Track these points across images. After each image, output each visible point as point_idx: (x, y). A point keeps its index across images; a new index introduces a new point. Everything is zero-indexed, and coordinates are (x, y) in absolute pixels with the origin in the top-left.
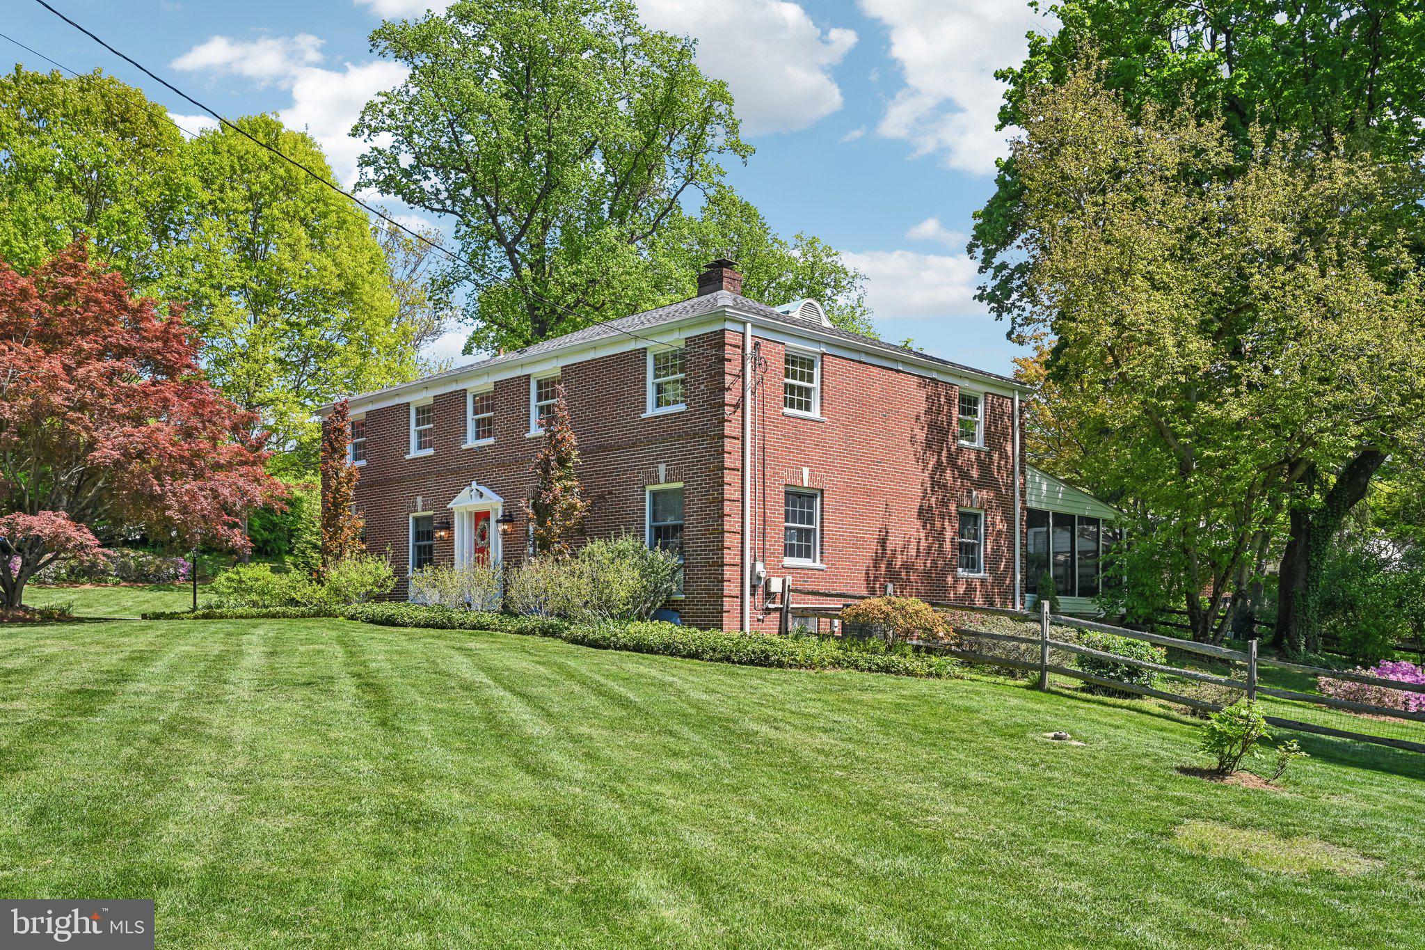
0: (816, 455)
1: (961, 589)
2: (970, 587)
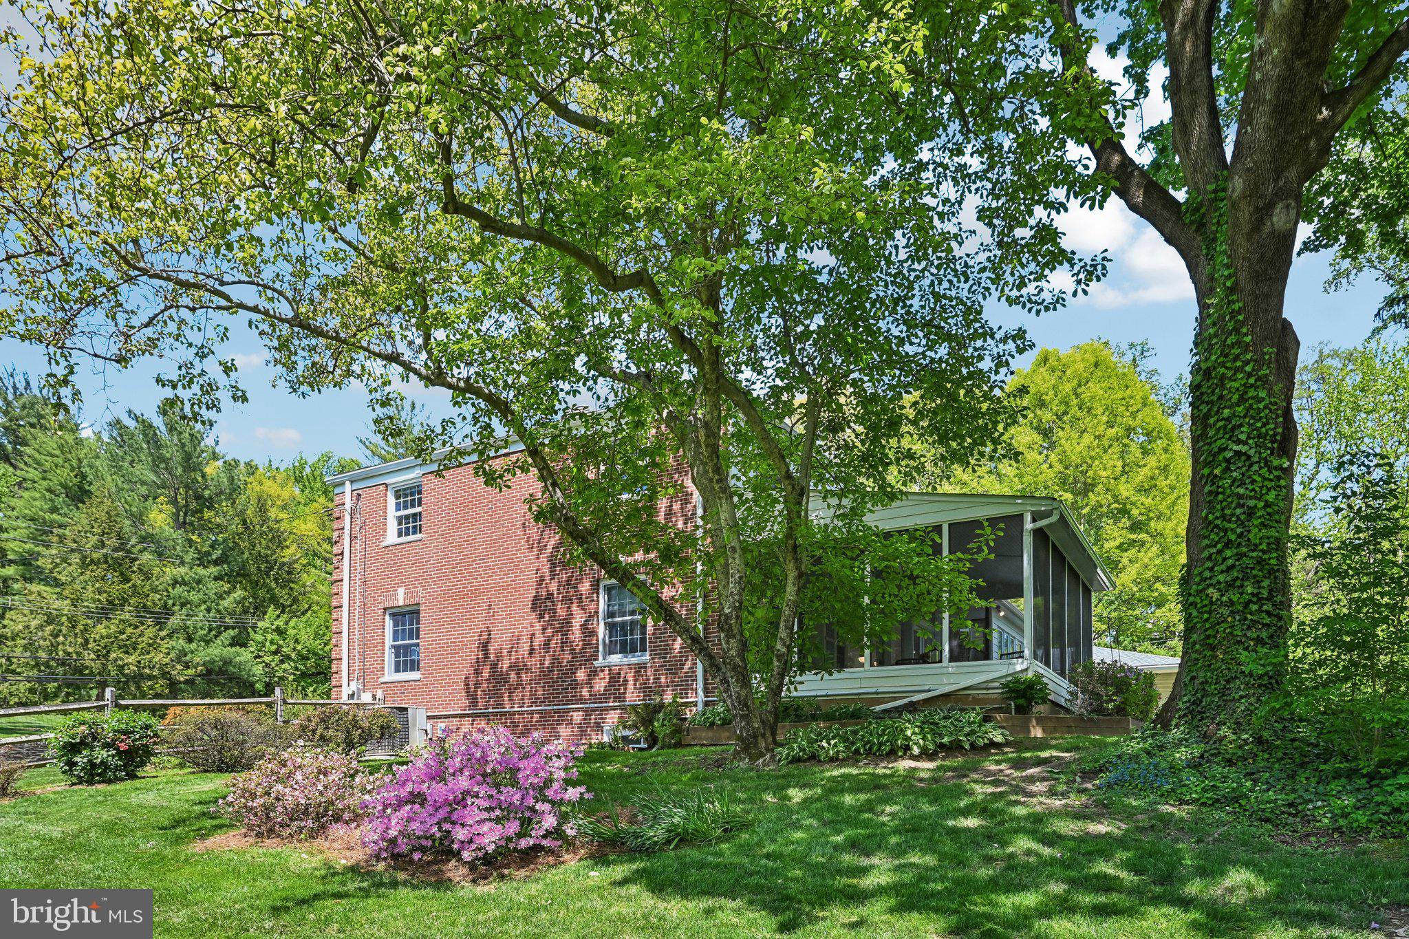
0: (413, 572)
1: (600, 685)
2: (616, 681)
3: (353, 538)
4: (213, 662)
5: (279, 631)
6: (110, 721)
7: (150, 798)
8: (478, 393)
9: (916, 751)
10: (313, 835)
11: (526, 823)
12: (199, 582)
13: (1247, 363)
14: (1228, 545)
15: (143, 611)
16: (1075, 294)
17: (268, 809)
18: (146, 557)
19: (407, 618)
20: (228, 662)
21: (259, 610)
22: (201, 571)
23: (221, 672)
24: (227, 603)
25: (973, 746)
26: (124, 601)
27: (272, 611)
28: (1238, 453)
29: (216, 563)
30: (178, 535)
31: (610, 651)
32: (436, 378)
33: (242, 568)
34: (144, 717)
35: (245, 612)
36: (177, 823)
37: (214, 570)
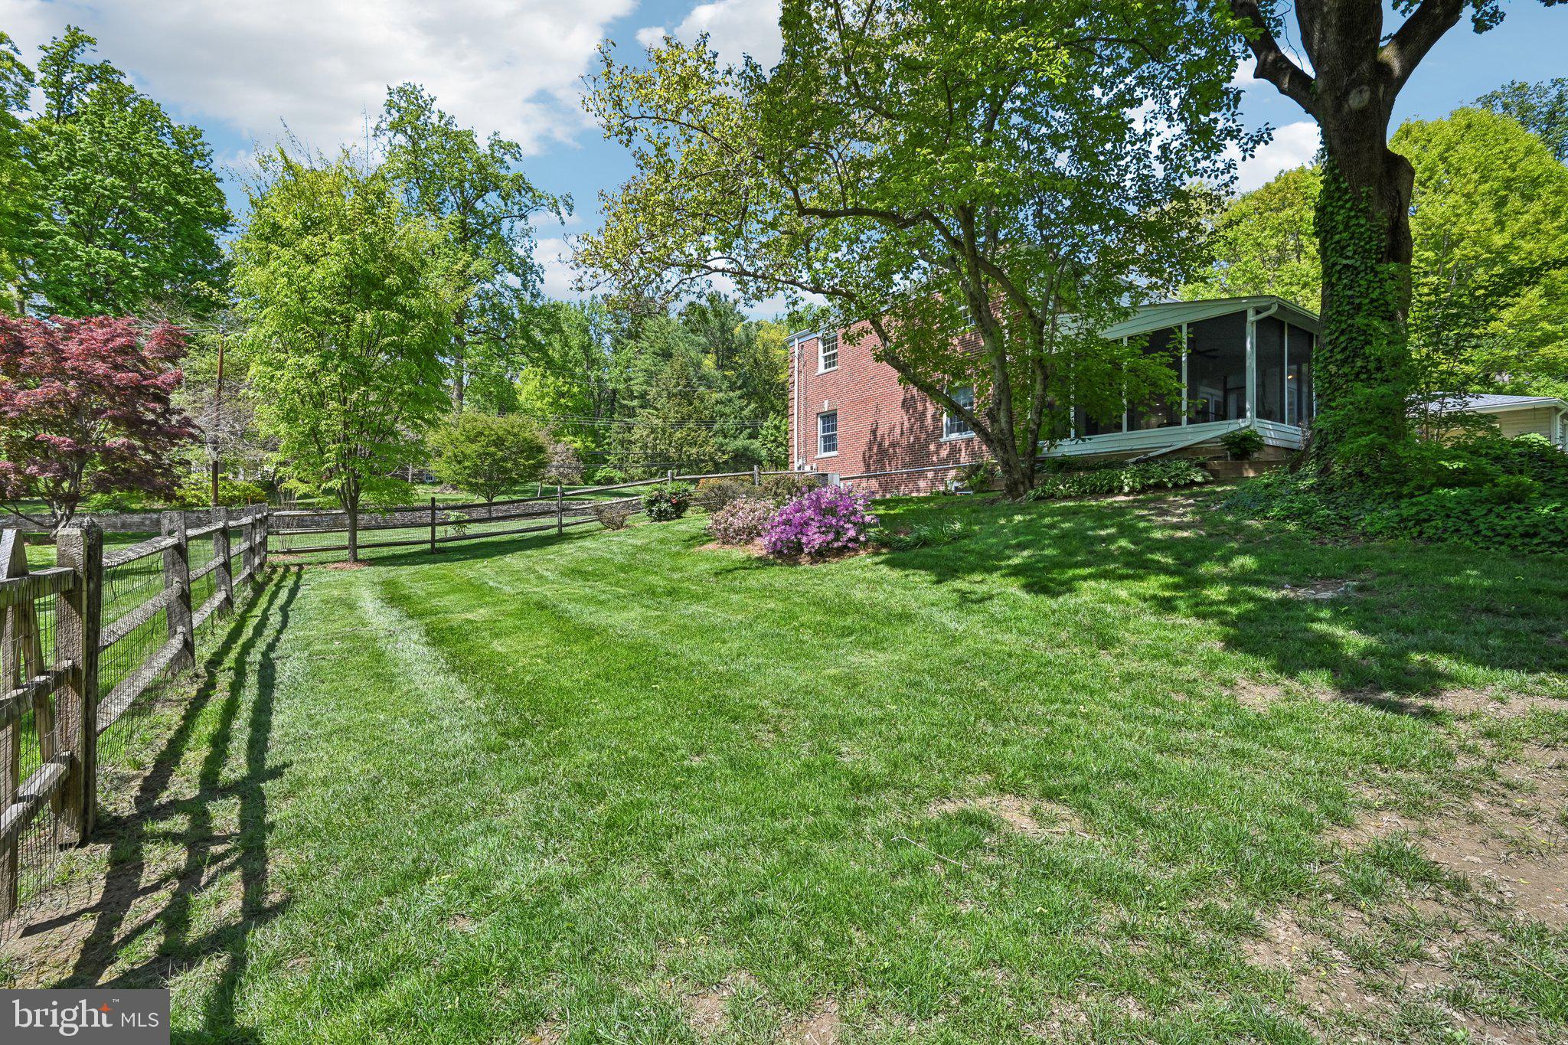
0: (833, 390)
1: (944, 453)
2: (954, 450)
3: (799, 372)
4: (737, 450)
5: (777, 428)
6: (669, 488)
7: (683, 527)
8: (839, 293)
9: (1126, 489)
10: (747, 543)
11: (838, 535)
12: (730, 401)
13: (1347, 201)
14: (1343, 332)
15: (700, 421)
16: (1244, 159)
17: (725, 530)
18: (702, 389)
19: (830, 418)
20: (746, 449)
21: (765, 416)
22: (731, 394)
23: (743, 455)
24: (745, 412)
25: (1176, 486)
26: (690, 417)
27: (772, 415)
28: (1346, 266)
29: (740, 388)
30: (718, 374)
31: (951, 431)
32: (817, 289)
33: (755, 389)
34: (685, 486)
35: (756, 417)
36: (692, 538)
37: (738, 392)
